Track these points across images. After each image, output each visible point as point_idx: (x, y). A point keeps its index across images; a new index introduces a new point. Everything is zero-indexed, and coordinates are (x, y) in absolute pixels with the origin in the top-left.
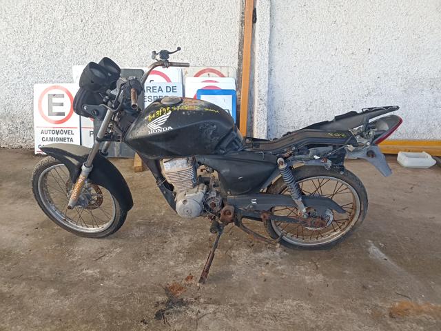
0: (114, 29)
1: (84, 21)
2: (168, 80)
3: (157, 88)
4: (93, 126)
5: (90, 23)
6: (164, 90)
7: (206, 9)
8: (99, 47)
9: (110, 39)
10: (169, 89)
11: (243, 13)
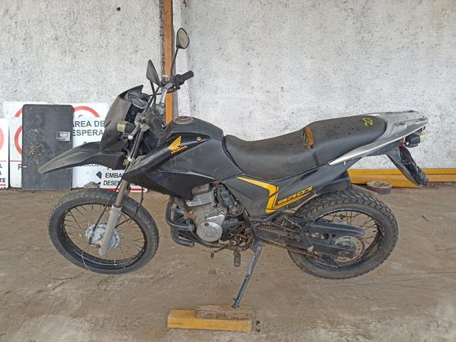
0: (43, 68)
1: (14, 61)
2: (97, 115)
3: (86, 123)
4: (21, 160)
5: (20, 63)
6: (93, 124)
7: (130, 51)
8: (29, 85)
9: (40, 77)
10: (97, 124)
11: (163, 55)
